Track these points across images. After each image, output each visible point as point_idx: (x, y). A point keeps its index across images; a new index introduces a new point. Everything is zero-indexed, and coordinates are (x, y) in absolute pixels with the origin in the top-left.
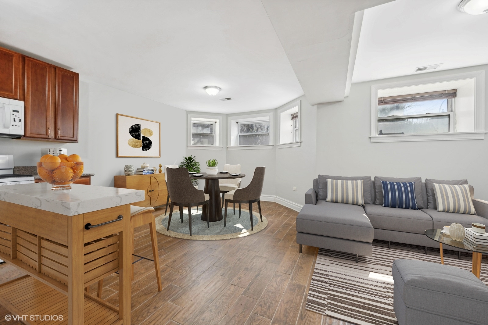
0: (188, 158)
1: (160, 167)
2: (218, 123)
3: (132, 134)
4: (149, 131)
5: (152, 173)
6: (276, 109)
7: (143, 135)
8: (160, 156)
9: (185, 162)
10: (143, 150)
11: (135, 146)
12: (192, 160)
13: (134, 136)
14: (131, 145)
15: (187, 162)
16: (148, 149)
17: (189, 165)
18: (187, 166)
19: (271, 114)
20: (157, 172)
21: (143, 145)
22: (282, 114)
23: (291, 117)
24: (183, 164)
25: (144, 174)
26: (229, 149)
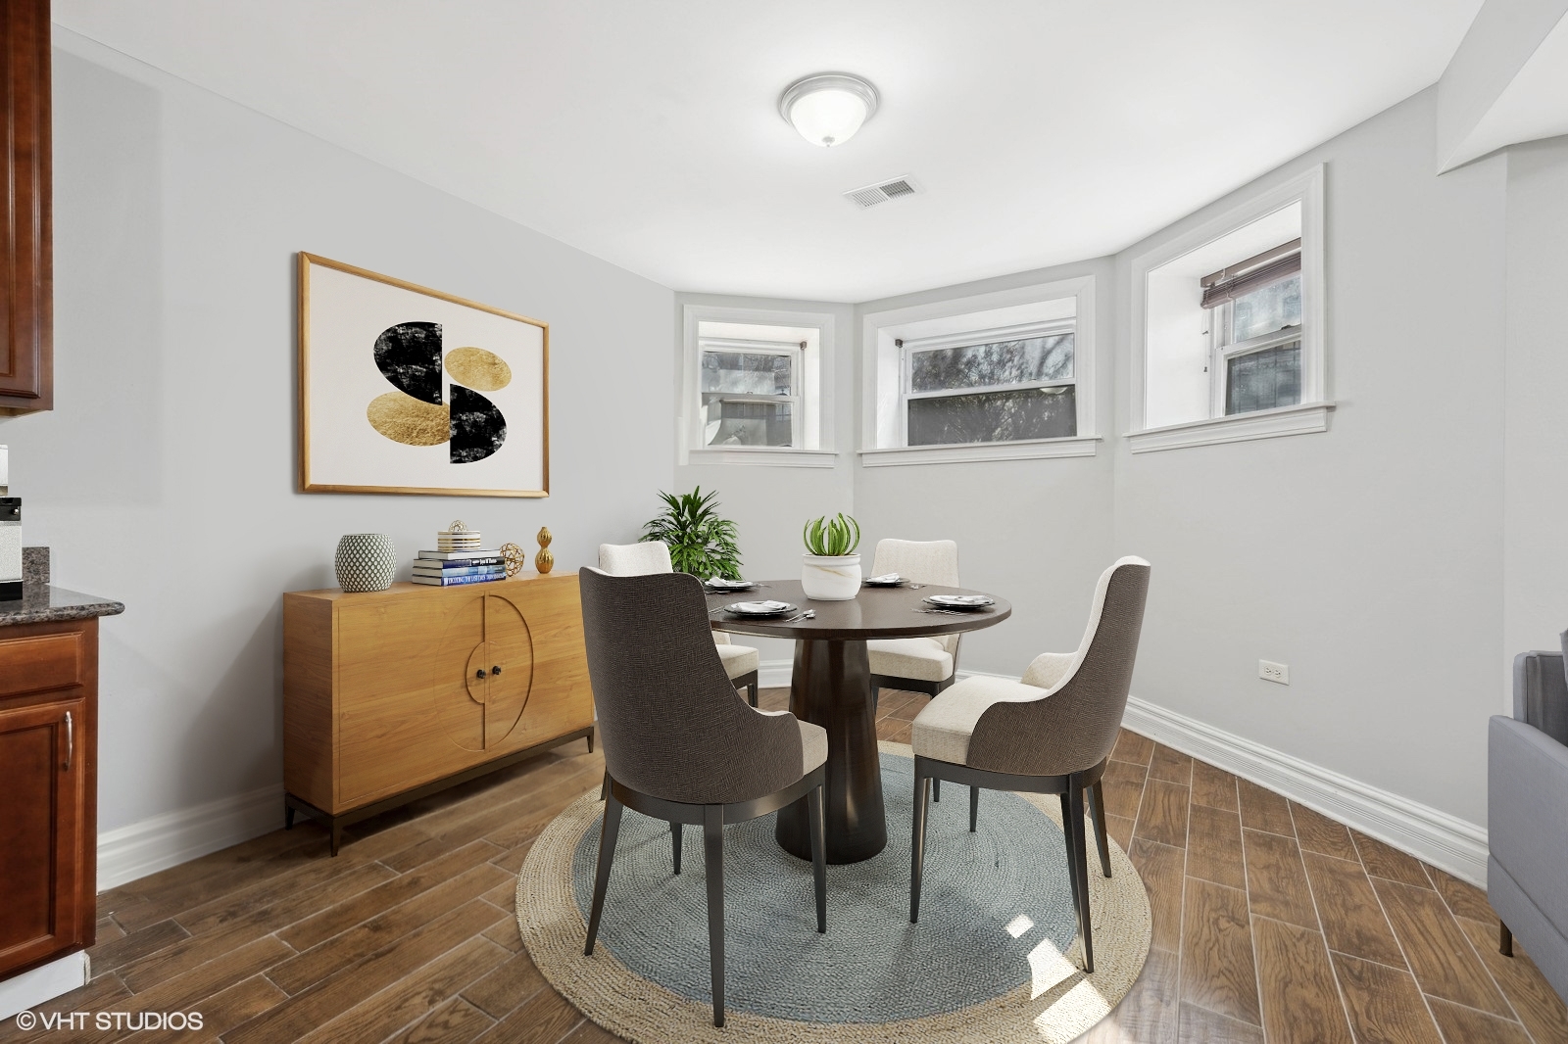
0: (680, 501)
1: (544, 541)
2: (813, 349)
3: (395, 371)
4: (490, 360)
5: (497, 576)
6: (1112, 257)
7: (455, 378)
8: (546, 488)
9: (672, 519)
10: (456, 458)
11: (408, 434)
12: (700, 511)
13: (405, 381)
14: (387, 426)
15: (679, 522)
16: (480, 451)
17: (684, 534)
18: (677, 536)
19: (1088, 283)
20: (529, 570)
21: (453, 433)
22: (1153, 275)
23: (1201, 290)
24: (657, 529)
25: (446, 581)
26: (867, 461)
